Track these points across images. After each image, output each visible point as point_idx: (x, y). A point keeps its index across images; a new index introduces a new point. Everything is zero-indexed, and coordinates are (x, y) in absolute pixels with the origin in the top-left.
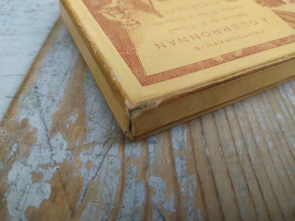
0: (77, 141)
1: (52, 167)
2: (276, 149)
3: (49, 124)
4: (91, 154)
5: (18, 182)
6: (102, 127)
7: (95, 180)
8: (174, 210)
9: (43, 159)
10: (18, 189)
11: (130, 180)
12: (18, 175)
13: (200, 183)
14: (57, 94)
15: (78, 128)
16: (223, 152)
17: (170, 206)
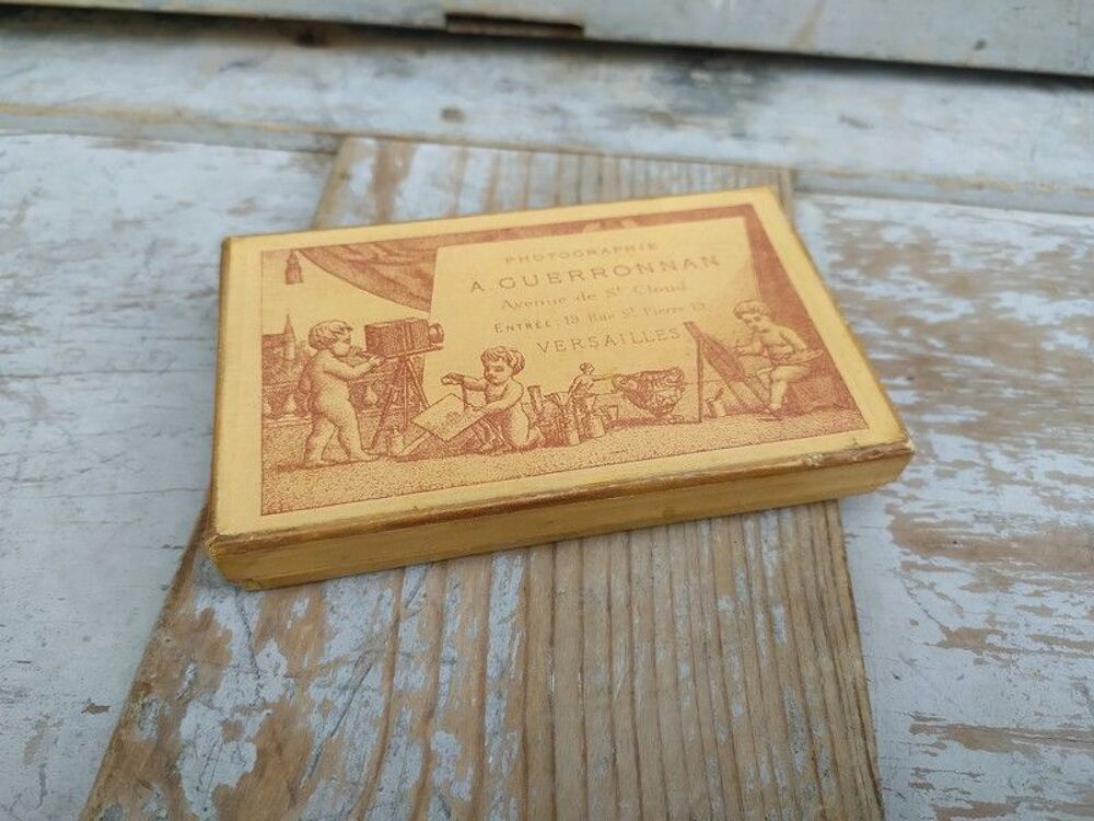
0: (306, 658)
1: (260, 711)
3: (254, 621)
4: (329, 686)
5: (198, 741)
6: (355, 627)
7: (335, 737)
8: (469, 798)
9: (243, 696)
10: (199, 752)
11: (398, 739)
12: (198, 726)
13: (525, 747)
15: (309, 628)
16: (582, 685)
17: (463, 791)
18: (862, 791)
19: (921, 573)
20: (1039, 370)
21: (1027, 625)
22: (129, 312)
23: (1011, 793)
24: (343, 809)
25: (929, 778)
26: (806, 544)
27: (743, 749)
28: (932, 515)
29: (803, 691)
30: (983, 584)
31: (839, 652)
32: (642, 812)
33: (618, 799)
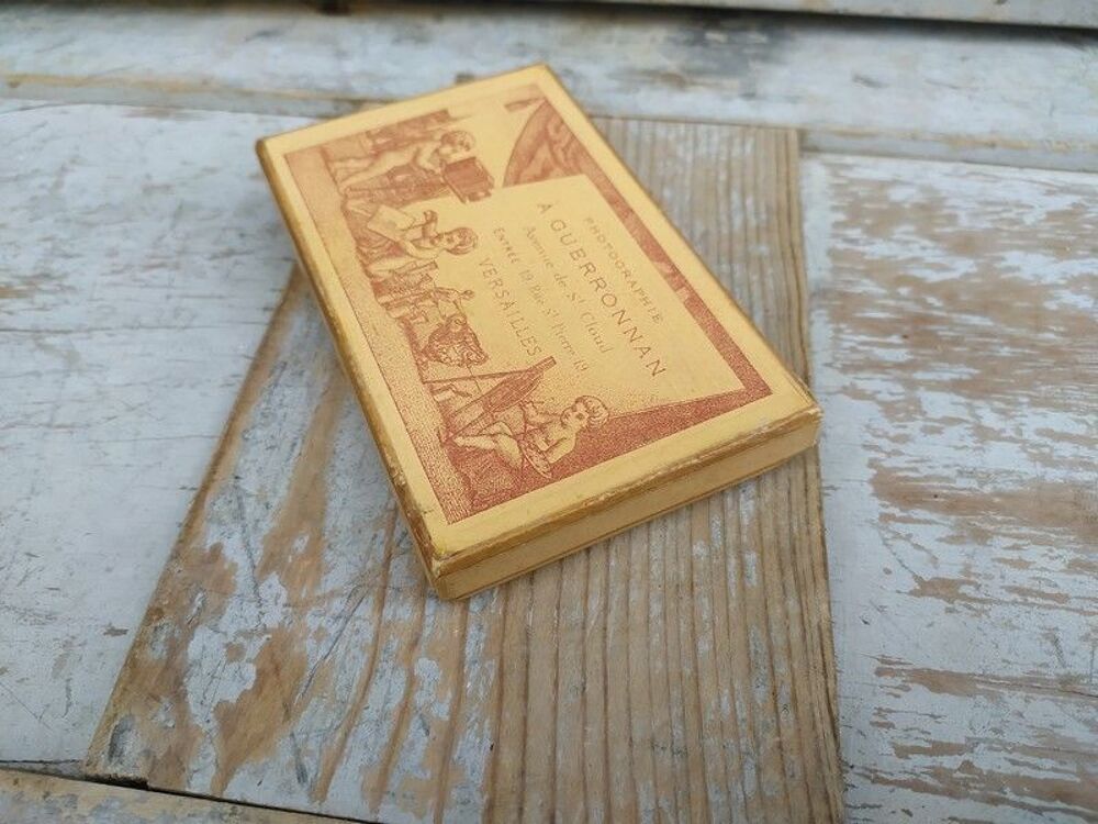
0: (305, 590)
1: (260, 635)
2: (665, 619)
3: (258, 555)
4: (324, 615)
5: (204, 661)
6: (350, 563)
7: (327, 660)
8: (447, 718)
9: (246, 622)
10: (205, 672)
11: (385, 664)
12: (204, 648)
13: (501, 674)
14: (275, 492)
15: (307, 563)
16: (558, 620)
17: (442, 711)
18: (819, 725)
19: (899, 524)
20: (1038, 329)
21: (1002, 577)
22: (155, 272)
23: (971, 735)
24: (332, 724)
25: (891, 718)
26: (784, 494)
27: (707, 683)
28: (915, 470)
29: (769, 631)
30: (962, 536)
31: (807, 596)
32: (606, 738)
33: (585, 724)
